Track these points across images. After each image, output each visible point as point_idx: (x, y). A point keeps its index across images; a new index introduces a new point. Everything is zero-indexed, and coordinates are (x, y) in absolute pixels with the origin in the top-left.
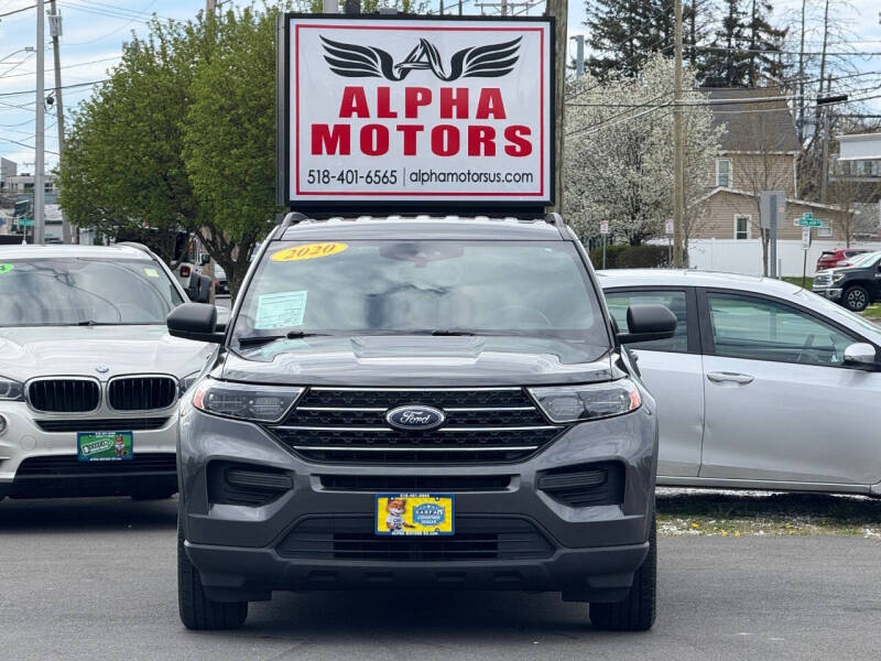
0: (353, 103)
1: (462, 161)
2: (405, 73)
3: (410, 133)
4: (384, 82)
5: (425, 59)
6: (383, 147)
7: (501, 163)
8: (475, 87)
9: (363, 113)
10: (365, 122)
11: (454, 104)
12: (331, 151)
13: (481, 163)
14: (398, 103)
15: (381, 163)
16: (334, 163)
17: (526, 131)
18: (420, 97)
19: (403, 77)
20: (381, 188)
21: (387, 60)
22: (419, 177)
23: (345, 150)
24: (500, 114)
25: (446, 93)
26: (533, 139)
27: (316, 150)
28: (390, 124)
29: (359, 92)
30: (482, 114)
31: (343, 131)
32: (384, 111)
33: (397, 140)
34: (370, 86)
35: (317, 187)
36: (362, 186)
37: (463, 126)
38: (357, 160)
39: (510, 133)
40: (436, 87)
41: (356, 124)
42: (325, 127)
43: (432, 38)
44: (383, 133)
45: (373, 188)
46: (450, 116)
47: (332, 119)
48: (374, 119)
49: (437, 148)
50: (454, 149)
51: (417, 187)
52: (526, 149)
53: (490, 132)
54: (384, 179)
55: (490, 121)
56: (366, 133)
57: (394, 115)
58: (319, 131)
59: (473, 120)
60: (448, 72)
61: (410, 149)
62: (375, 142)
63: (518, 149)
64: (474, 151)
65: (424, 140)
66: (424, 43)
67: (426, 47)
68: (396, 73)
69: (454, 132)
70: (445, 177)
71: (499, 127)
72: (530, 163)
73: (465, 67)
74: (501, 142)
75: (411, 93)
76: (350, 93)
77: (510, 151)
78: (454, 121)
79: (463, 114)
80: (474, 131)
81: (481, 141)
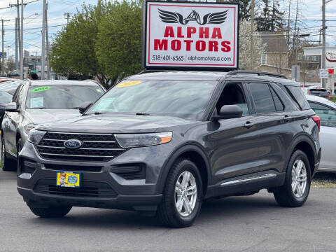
0: (169, 32)
1: (206, 53)
2: (187, 22)
3: (188, 43)
4: (180, 25)
5: (194, 17)
6: (179, 48)
7: (220, 54)
8: (211, 27)
9: (172, 35)
10: (173, 39)
11: (204, 33)
12: (161, 49)
13: (213, 54)
14: (184, 32)
15: (178, 53)
16: (162, 53)
17: (229, 43)
18: (192, 30)
19: (186, 23)
20: (178, 62)
21: (181, 17)
22: (191, 58)
23: (166, 49)
24: (220, 37)
25: (201, 29)
26: (231, 46)
27: (156, 48)
28: (181, 40)
29: (171, 28)
30: (214, 37)
31: (165, 42)
32: (180, 35)
33: (184, 45)
34: (175, 26)
35: (156, 61)
36: (171, 61)
37: (207, 41)
38: (170, 52)
39: (223, 44)
40: (198, 27)
41: (170, 39)
42: (159, 41)
43: (197, 10)
44: (179, 43)
45: (175, 62)
46: (202, 37)
47: (161, 38)
48: (176, 38)
49: (198, 48)
50: (204, 49)
51: (191, 62)
52: (229, 49)
53: (216, 43)
54: (179, 59)
55: (216, 39)
56: (173, 42)
57: (183, 37)
58: (157, 42)
59: (210, 39)
60: (202, 22)
61: (188, 48)
62: (176, 46)
63: (226, 49)
64: (210, 49)
65: (193, 45)
66: (194, 12)
67: (195, 13)
68: (184, 22)
69: (204, 43)
70: (201, 59)
71: (220, 41)
72: (230, 54)
73: (208, 20)
74: (220, 46)
75: (189, 29)
76: (168, 28)
77: (223, 50)
78: (204, 39)
79: (207, 37)
80: (211, 43)
81: (213, 46)
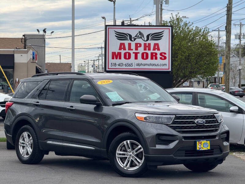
0: (122, 46)
1: (149, 61)
2: (135, 39)
3: (136, 54)
4: (130, 42)
5: (140, 36)
6: (129, 58)
7: (159, 61)
8: (152, 43)
9: (125, 49)
10: (125, 51)
11: (147, 47)
12: (117, 58)
13: (154, 61)
14: (133, 47)
15: (129, 61)
16: (117, 61)
17: (165, 54)
18: (139, 45)
19: (134, 40)
20: (129, 67)
21: (130, 36)
22: (138, 65)
23: (120, 58)
24: (159, 49)
25: (145, 44)
26: (167, 56)
27: (113, 58)
28: (131, 52)
29: (124, 44)
30: (154, 49)
31: (120, 54)
32: (130, 48)
33: (133, 56)
34: (126, 43)
35: (113, 67)
36: (124, 67)
37: (149, 52)
38: (123, 61)
39: (161, 54)
40: (142, 43)
41: (123, 52)
43: (142, 31)
44: (130, 54)
45: (127, 67)
46: (146, 50)
47: (117, 51)
48: (127, 51)
49: (143, 58)
50: (147, 58)
51: (138, 67)
52: (165, 58)
53: (156, 54)
54: (130, 65)
55: (156, 51)
56: (125, 54)
57: (132, 50)
58: (114, 54)
59: (152, 51)
60: (146, 39)
61: (136, 58)
62: (127, 56)
63: (163, 58)
64: (152, 58)
65: (139, 56)
66: (140, 32)
67: (140, 33)
68: (133, 39)
69: (147, 54)
70: (145, 65)
71: (158, 52)
72: (166, 61)
73: (150, 38)
74: (159, 56)
75: (136, 44)
76: (121, 44)
77: (161, 58)
79: (149, 49)
80: (152, 54)
81: (154, 56)
